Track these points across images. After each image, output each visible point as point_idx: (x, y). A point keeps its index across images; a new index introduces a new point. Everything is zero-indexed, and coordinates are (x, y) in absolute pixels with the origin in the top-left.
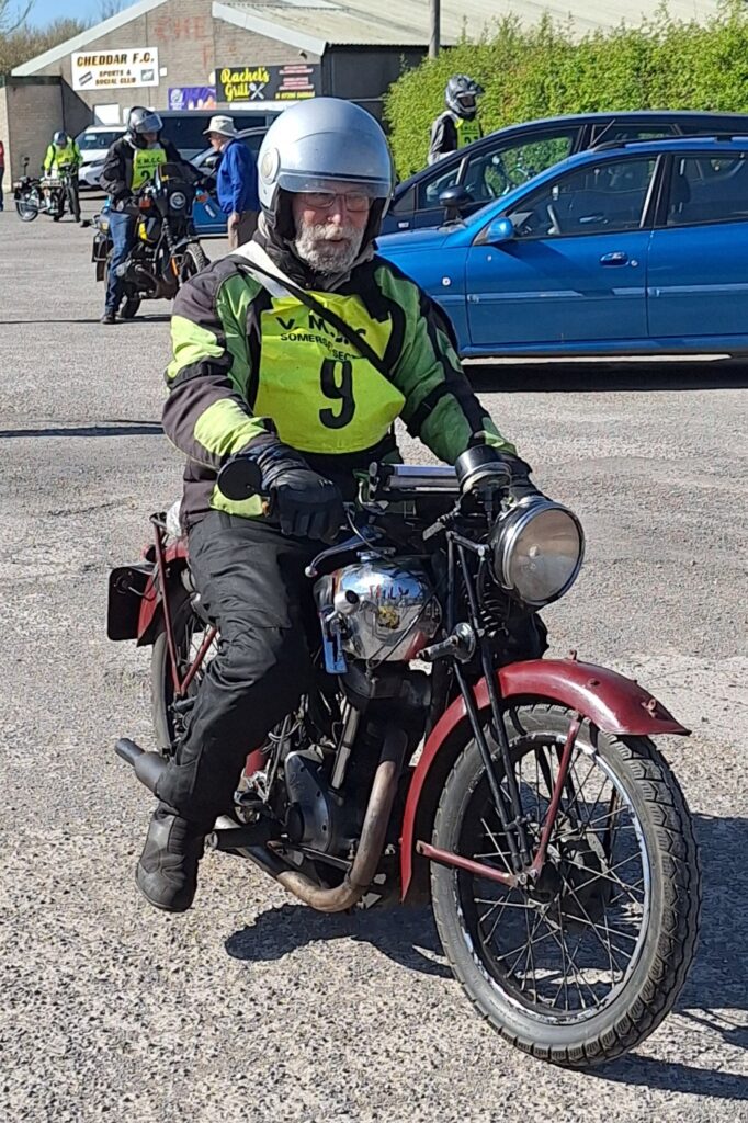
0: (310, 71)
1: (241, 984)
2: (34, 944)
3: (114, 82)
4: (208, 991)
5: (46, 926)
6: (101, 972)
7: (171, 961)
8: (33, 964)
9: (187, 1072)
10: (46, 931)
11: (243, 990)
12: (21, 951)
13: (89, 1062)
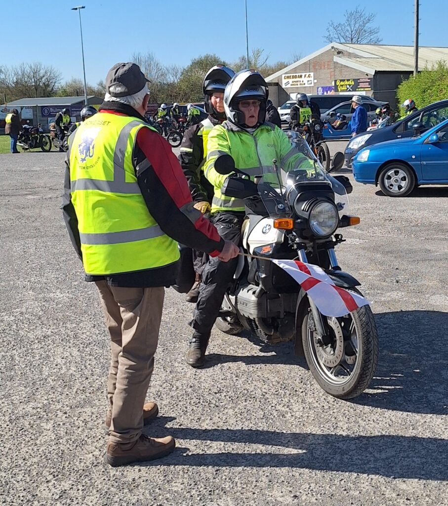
0: (369, 80)
1: (324, 397)
2: (254, 382)
3: (297, 85)
4: (313, 399)
5: (258, 376)
6: (276, 392)
7: (300, 389)
8: (253, 388)
9: (304, 425)
10: (258, 378)
11: (325, 399)
12: (249, 384)
13: (270, 420)
